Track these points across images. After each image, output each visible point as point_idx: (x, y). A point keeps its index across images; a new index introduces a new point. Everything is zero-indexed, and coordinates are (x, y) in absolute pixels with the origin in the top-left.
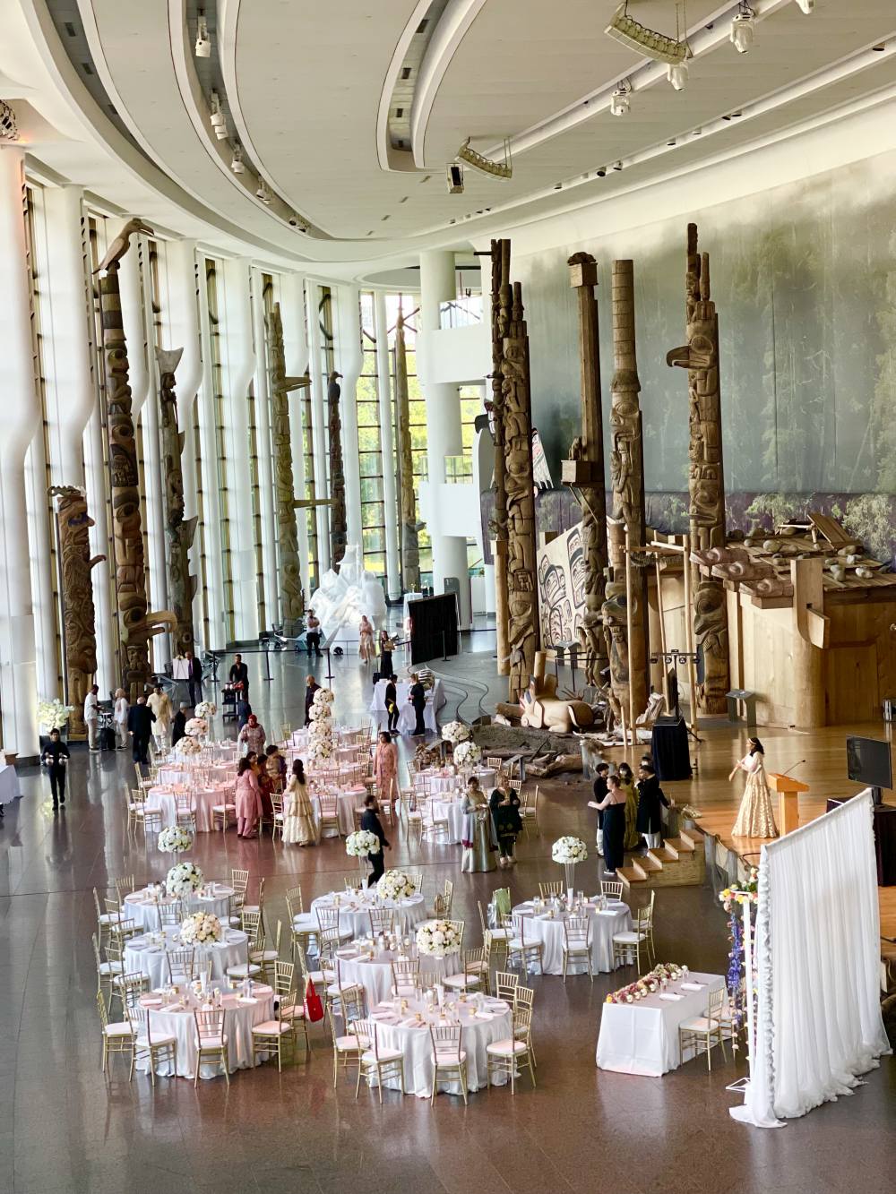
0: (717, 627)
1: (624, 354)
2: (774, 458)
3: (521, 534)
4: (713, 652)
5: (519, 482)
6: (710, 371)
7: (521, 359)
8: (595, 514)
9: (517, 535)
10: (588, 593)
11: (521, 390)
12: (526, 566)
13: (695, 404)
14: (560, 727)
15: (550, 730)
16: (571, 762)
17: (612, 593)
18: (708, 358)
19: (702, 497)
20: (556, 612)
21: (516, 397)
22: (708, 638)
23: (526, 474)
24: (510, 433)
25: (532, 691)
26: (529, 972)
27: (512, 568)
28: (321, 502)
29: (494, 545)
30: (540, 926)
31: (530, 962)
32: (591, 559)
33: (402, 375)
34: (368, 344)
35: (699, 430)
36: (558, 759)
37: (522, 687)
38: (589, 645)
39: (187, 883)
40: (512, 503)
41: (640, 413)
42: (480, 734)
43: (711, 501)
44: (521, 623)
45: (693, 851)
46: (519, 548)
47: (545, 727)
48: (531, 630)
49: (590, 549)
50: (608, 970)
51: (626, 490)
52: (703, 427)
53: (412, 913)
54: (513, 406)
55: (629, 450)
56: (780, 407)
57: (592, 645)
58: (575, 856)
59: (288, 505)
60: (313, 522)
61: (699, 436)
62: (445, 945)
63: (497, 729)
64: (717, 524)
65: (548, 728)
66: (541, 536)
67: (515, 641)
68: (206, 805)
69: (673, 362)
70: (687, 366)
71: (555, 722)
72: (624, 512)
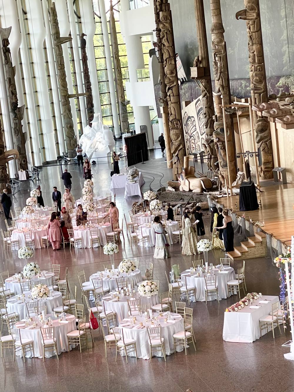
0: (266, 140)
1: (216, 15)
2: (288, 59)
3: (174, 103)
4: (265, 151)
5: (171, 78)
6: (256, 21)
7: (168, 21)
8: (207, 91)
9: (172, 103)
10: (207, 128)
11: (169, 36)
12: (177, 118)
13: (250, 36)
14: (197, 190)
15: (193, 192)
16: (204, 206)
17: (217, 127)
18: (255, 14)
19: (256, 79)
20: (192, 138)
21: (167, 39)
22: (263, 145)
23: (174, 75)
24: (165, 56)
25: (183, 175)
26: (190, 301)
27: (171, 119)
28: (81, 95)
29: (161, 109)
30: (194, 280)
31: (190, 296)
32: (207, 112)
33: (114, 33)
34: (97, 20)
35: (253, 48)
36: (197, 205)
37: (179, 173)
38: (208, 151)
39: (32, 271)
40: (169, 89)
41: (225, 42)
42: (161, 196)
43: (260, 82)
44: (177, 144)
45: (261, 242)
46: (174, 109)
47: (190, 191)
48: (181, 147)
49: (206, 108)
50: (226, 298)
51: (221, 79)
52: (254, 47)
53: (135, 278)
54: (166, 44)
55: (221, 61)
56: (290, 35)
57: (210, 152)
58: (207, 248)
59: (66, 97)
60: (78, 104)
61: (253, 51)
62: (151, 292)
63: (169, 193)
64: (263, 92)
65: (192, 191)
66: (183, 103)
67: (174, 152)
68: (38, 236)
69: (239, 17)
70: (245, 19)
71: (195, 188)
72: (221, 89)
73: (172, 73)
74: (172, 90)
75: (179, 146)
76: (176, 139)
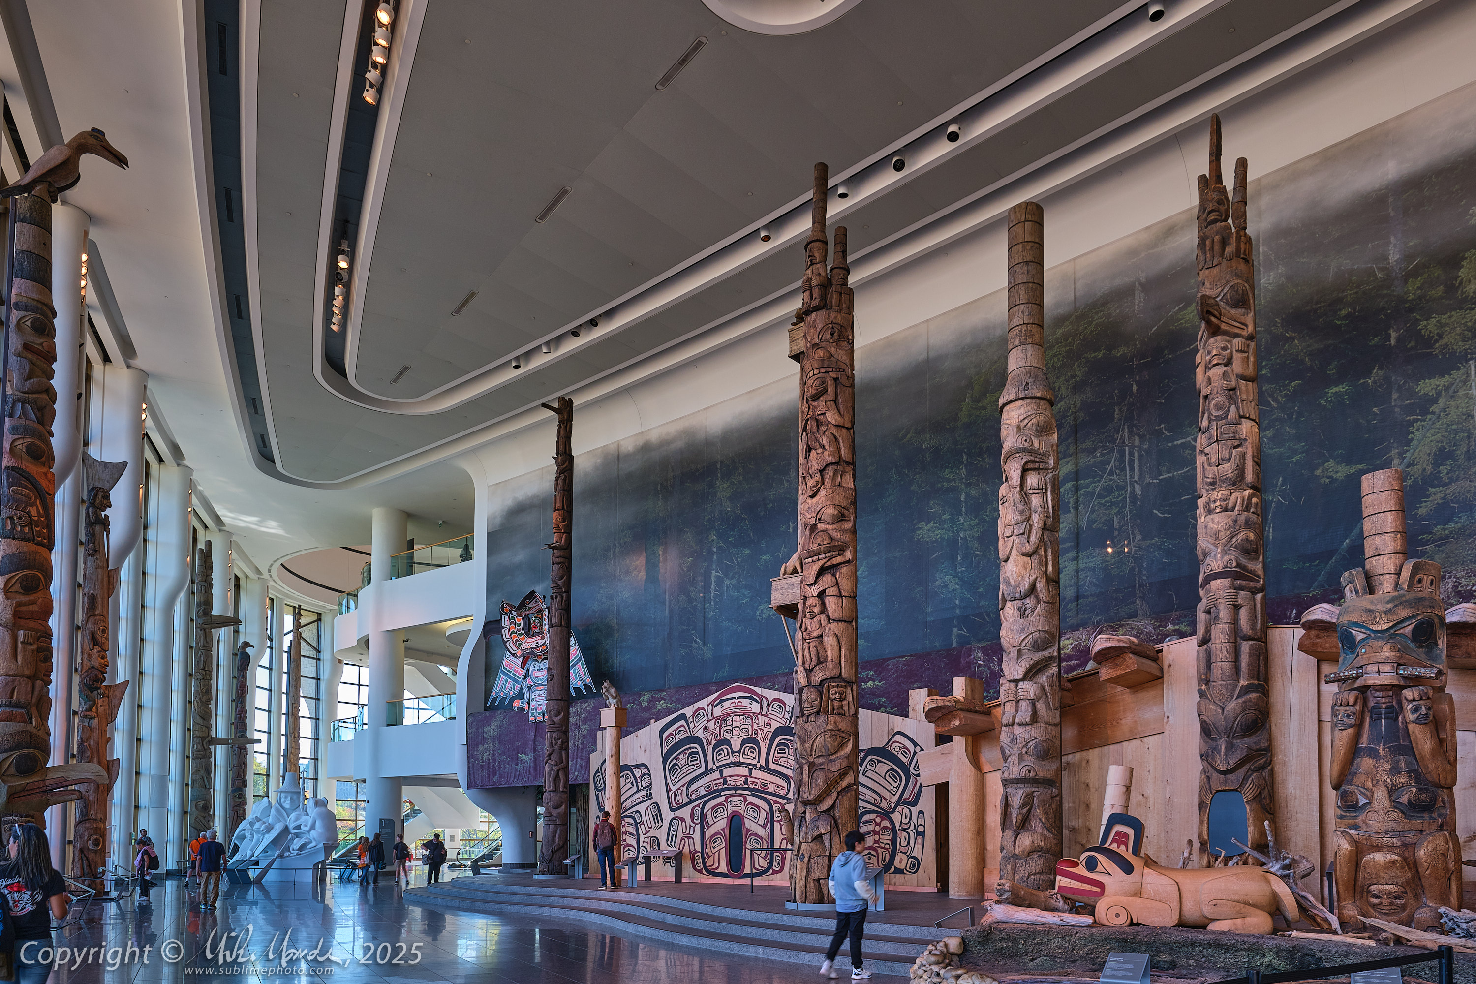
4: (1261, 801)
5: (837, 537)
9: (831, 621)
12: (845, 674)
18: (1248, 322)
21: (836, 402)
24: (822, 458)
35: (1236, 432)
40: (822, 572)
43: (1255, 551)
44: (835, 766)
52: (1245, 428)
54: (830, 416)
64: (1262, 589)
67: (819, 799)
72: (1039, 586)
73: (841, 518)
74: (834, 575)
75: (843, 775)
76: (831, 750)
